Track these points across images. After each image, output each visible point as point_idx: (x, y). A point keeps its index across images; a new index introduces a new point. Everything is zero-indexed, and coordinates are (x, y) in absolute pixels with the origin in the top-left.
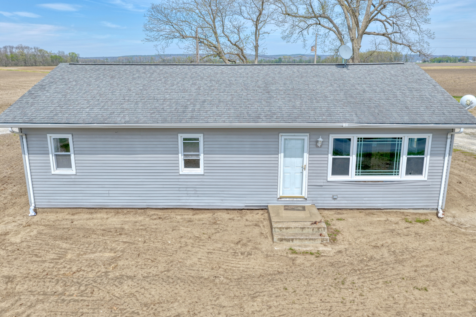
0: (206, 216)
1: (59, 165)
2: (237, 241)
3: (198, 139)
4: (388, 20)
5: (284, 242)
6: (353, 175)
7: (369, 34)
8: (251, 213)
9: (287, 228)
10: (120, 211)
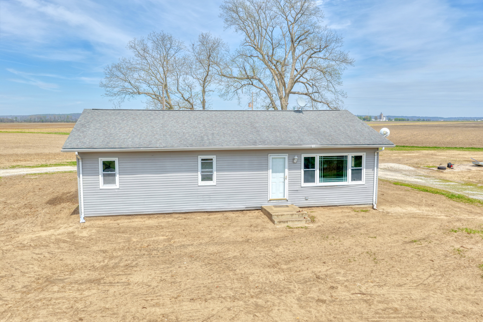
0: (219, 216)
1: (105, 182)
2: (249, 225)
3: (212, 160)
4: (308, 82)
5: (282, 223)
6: (318, 182)
7: (294, 93)
8: (250, 212)
9: (282, 215)
10: (151, 216)
